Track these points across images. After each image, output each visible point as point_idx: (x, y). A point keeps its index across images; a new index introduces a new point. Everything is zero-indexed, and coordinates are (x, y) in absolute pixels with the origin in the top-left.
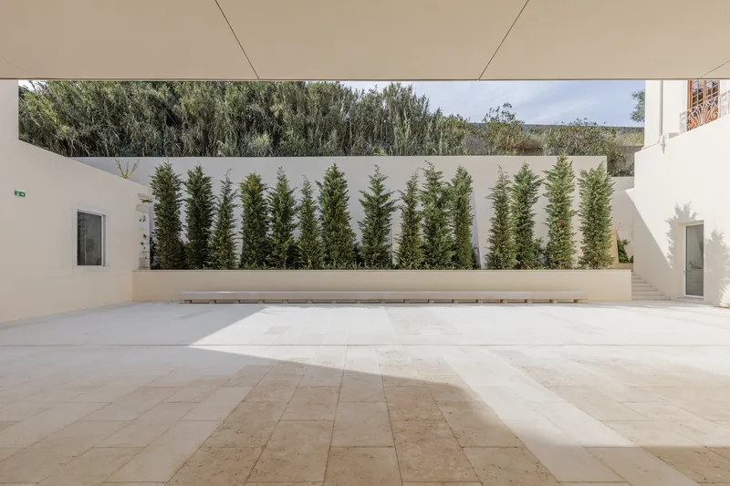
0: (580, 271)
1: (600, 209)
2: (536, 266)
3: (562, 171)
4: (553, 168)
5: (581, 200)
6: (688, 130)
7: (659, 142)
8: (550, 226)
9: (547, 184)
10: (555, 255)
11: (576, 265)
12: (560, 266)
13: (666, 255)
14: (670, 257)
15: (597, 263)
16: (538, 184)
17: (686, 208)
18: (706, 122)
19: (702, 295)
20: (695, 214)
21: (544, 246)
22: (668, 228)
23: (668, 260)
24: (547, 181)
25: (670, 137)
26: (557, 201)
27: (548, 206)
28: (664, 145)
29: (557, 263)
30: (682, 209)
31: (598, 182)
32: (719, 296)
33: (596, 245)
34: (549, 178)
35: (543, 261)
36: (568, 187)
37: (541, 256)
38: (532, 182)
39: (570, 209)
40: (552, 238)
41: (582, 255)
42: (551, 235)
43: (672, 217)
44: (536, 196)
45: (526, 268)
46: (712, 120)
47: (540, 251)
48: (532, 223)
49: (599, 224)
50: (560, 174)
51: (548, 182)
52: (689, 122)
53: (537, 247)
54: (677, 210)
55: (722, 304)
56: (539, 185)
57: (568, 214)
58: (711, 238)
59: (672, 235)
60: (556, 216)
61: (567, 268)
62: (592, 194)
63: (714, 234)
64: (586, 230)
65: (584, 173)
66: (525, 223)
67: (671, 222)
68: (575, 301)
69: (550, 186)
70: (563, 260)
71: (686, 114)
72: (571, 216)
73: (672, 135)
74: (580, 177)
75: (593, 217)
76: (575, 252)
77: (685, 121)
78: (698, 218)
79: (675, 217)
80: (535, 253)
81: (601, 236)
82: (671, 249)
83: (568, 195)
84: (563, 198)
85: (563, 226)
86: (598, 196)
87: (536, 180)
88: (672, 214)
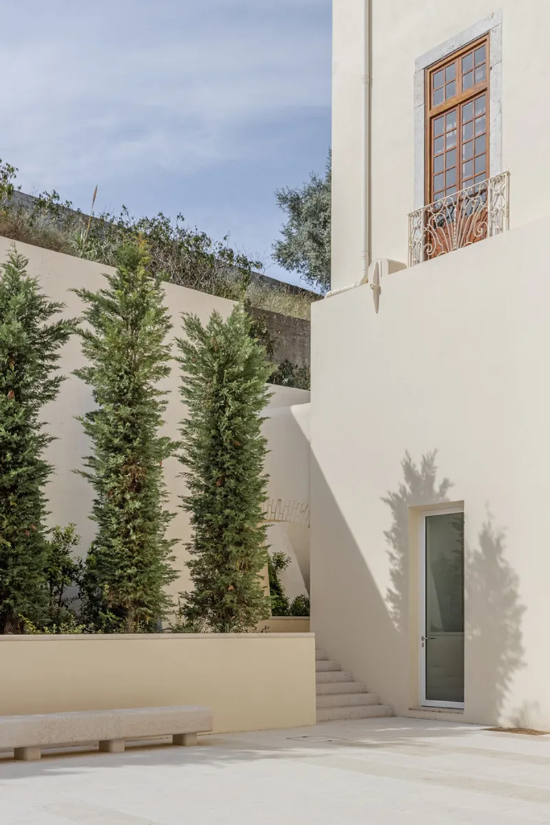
0: (186, 639)
1: (238, 446)
2: (54, 623)
3: (132, 296)
4: (108, 287)
5: (185, 412)
6: (426, 257)
7: (365, 281)
8: (99, 484)
9: (88, 336)
10: (116, 582)
11: (173, 620)
12: (130, 622)
13: (384, 594)
14: (392, 597)
15: (230, 612)
16: (59, 334)
17: (428, 464)
18: (463, 244)
19: (462, 699)
20: (446, 484)
21: (78, 554)
22: (387, 519)
23: (390, 606)
24: (86, 326)
25: (390, 272)
26: (119, 398)
27: (90, 416)
28: (378, 291)
29: (120, 611)
30: (419, 468)
31: (230, 360)
32: (494, 700)
33: (227, 556)
34: (94, 316)
35: (78, 606)
36: (153, 359)
37: (72, 590)
38: (41, 325)
39: (159, 433)
40: (104, 525)
41: (191, 587)
42: (102, 515)
43: (397, 490)
44: (51, 376)
45: (20, 629)
46: (475, 240)
47: (69, 571)
48: (41, 470)
49: (234, 492)
50: (129, 305)
51: (92, 330)
52: (428, 239)
53: (57, 555)
54: (409, 470)
55: (504, 722)
56: (64, 337)
57: (152, 449)
58: (479, 549)
59: (398, 537)
60: (118, 450)
61: (151, 627)
62: (216, 395)
63: (485, 539)
64: (202, 509)
65: (192, 326)
66: (16, 464)
67: (396, 503)
68: (178, 741)
69: (97, 346)
70: (141, 604)
71: (421, 218)
72: (160, 455)
73: (394, 267)
74: (184, 336)
75: (220, 466)
76: (173, 576)
77: (420, 235)
78: (452, 495)
79: (403, 491)
80: (52, 579)
81: (241, 530)
82: (395, 576)
83: (151, 382)
84: (138, 392)
85: (137, 487)
86: (233, 405)
87: (52, 321)
88: (397, 482)
